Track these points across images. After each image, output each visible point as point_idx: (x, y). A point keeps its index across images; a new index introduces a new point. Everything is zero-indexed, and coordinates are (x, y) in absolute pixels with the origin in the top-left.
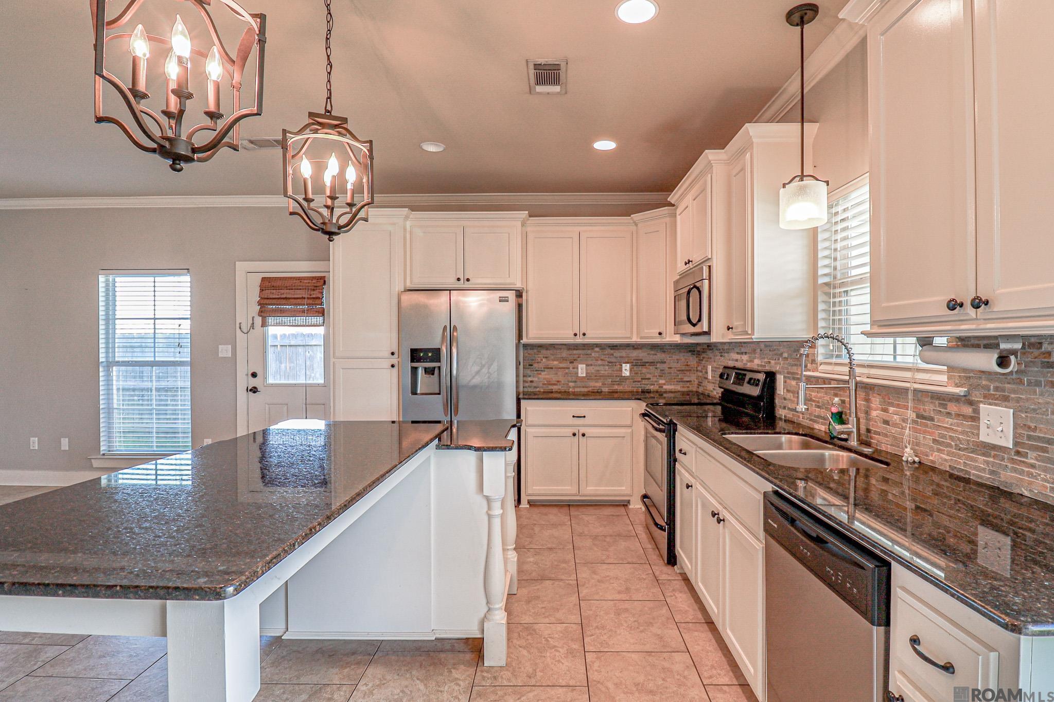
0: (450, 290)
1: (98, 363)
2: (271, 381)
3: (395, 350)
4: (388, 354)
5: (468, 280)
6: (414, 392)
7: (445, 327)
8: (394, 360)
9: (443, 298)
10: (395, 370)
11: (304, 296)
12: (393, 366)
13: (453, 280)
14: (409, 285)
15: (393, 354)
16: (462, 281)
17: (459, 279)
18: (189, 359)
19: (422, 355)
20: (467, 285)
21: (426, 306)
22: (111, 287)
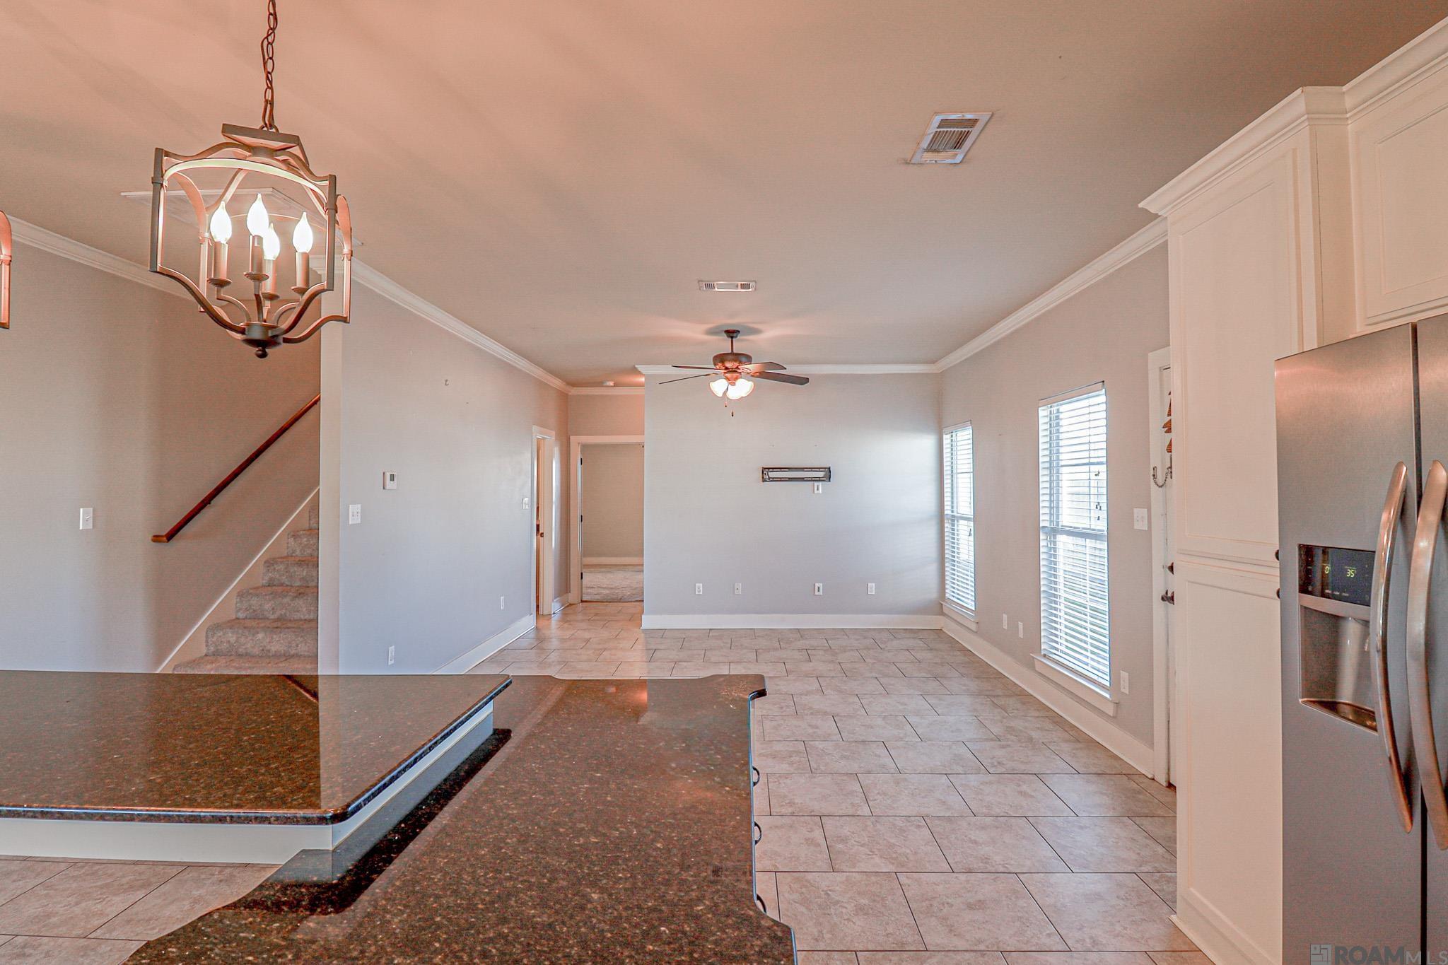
1: (1038, 529)
4: (1271, 556)
14: (1359, 329)
18: (1106, 530)
22: (1055, 421)
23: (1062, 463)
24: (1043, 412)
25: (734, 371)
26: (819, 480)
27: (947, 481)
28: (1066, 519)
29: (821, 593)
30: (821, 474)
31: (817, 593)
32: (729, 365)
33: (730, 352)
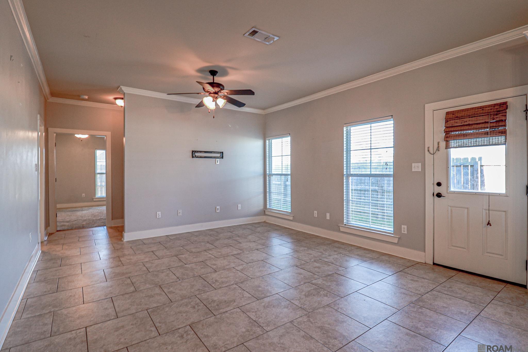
1: (343, 175)
2: (452, 189)
11: (487, 121)
18: (393, 173)
22: (349, 133)
23: (352, 149)
24: (345, 129)
25: (217, 93)
26: (218, 158)
27: (267, 160)
29: (219, 211)
30: (219, 155)
31: (217, 211)
32: (216, 89)
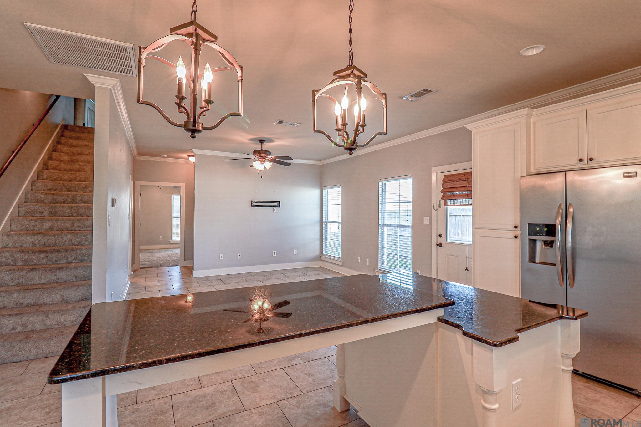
0: (566, 171)
1: (378, 225)
2: (449, 240)
3: (518, 223)
4: (512, 227)
5: (591, 159)
6: (532, 260)
7: (560, 205)
8: (518, 233)
9: (559, 178)
10: (518, 241)
11: (466, 185)
12: (516, 237)
13: (575, 161)
14: (533, 170)
15: (516, 227)
16: (585, 161)
17: (581, 160)
18: (411, 225)
19: (538, 229)
20: (591, 164)
21: (542, 187)
22: (384, 187)
23: (386, 202)
24: (380, 184)
25: (263, 158)
26: (275, 207)
27: (324, 208)
28: (387, 222)
31: (274, 255)
32: (262, 155)
33: (261, 149)
